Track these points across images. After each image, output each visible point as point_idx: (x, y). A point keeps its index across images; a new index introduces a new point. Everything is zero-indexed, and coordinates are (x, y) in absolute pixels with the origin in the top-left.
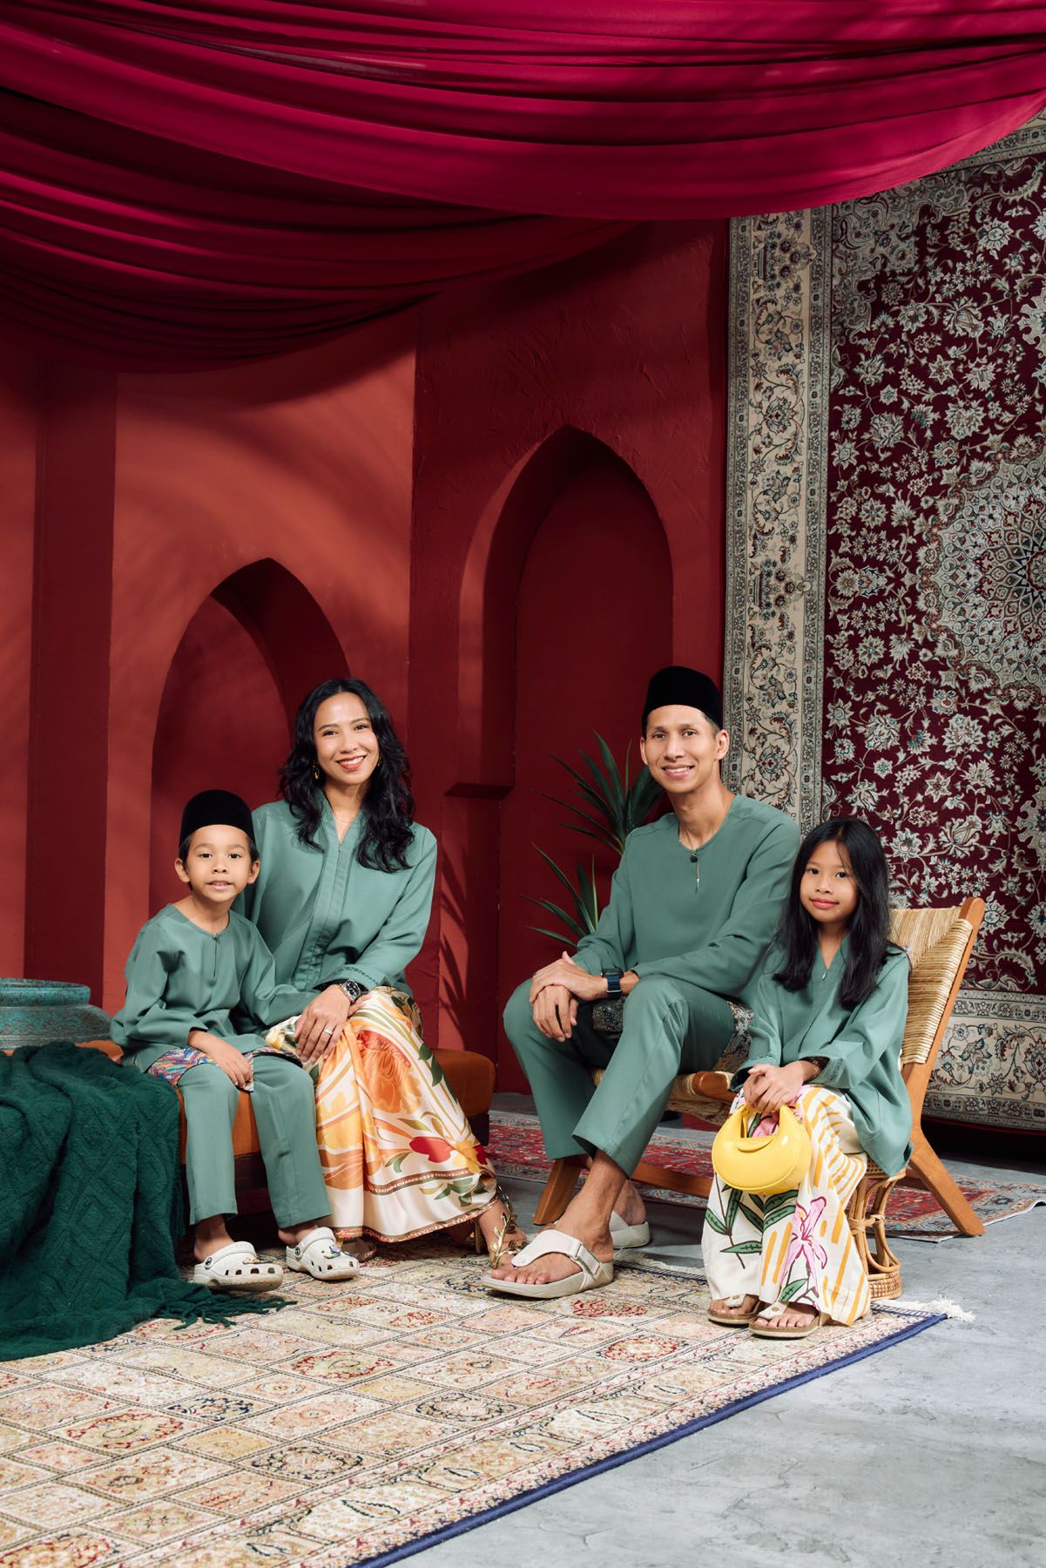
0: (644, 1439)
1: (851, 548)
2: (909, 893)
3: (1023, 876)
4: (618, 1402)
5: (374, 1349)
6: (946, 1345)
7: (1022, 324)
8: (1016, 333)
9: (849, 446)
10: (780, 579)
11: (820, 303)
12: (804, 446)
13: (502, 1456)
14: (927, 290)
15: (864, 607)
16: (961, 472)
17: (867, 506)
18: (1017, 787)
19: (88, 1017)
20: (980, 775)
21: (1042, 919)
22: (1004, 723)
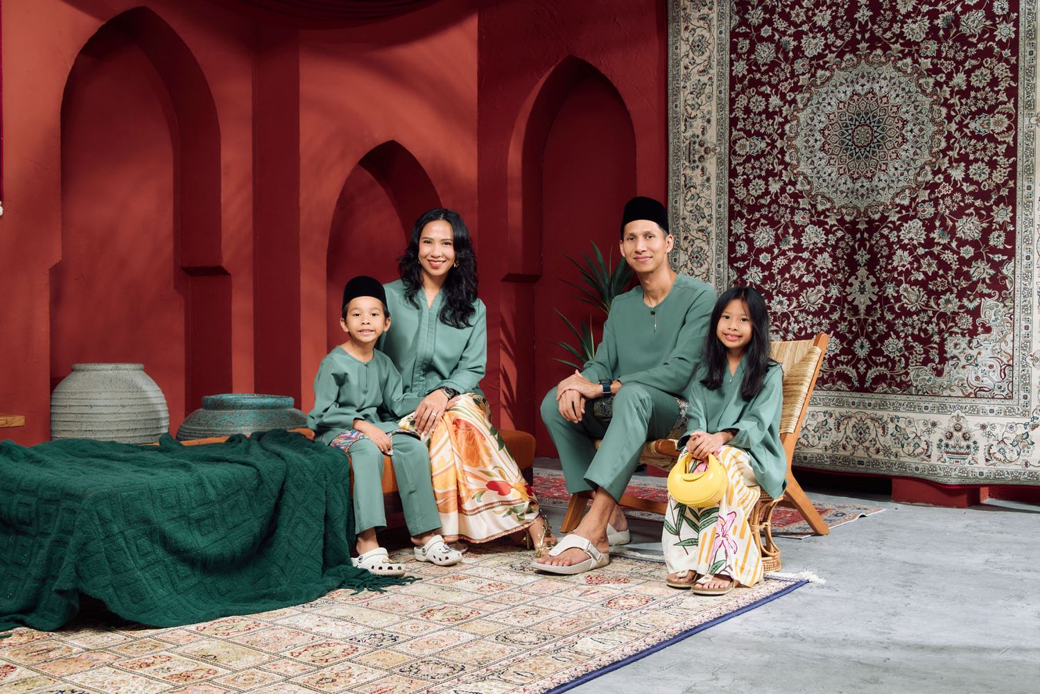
0: (631, 654)
1: (744, 126)
2: (781, 333)
3: (850, 322)
4: (615, 633)
5: (469, 605)
6: (809, 598)
9: (742, 63)
10: (701, 145)
12: (714, 64)
13: (548, 664)
15: (753, 160)
16: (811, 77)
17: (753, 100)
18: (846, 268)
19: (293, 416)
20: (824, 261)
21: (862, 347)
22: (838, 229)
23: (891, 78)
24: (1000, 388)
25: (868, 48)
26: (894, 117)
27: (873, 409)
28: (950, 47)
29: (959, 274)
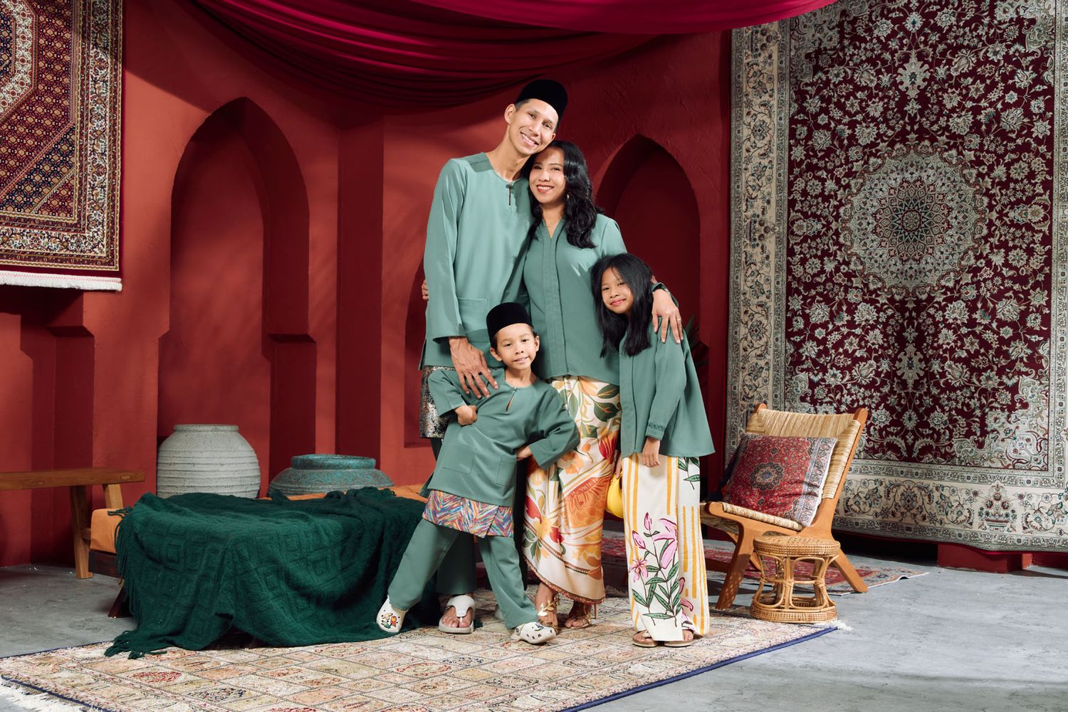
0: (675, 675)
1: (802, 207)
2: (835, 405)
3: (899, 395)
6: (833, 640)
7: (898, 79)
8: (895, 84)
9: (800, 148)
10: (761, 224)
11: (783, 65)
12: (774, 148)
13: (605, 680)
14: (845, 59)
15: (809, 241)
16: (864, 164)
17: (810, 183)
18: (896, 344)
19: (375, 476)
20: (875, 337)
21: (910, 419)
22: (889, 308)
23: (938, 168)
24: (1037, 460)
25: (917, 139)
26: (941, 205)
27: (920, 478)
28: (992, 141)
29: (999, 352)
